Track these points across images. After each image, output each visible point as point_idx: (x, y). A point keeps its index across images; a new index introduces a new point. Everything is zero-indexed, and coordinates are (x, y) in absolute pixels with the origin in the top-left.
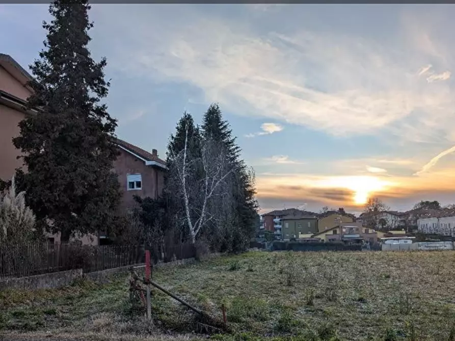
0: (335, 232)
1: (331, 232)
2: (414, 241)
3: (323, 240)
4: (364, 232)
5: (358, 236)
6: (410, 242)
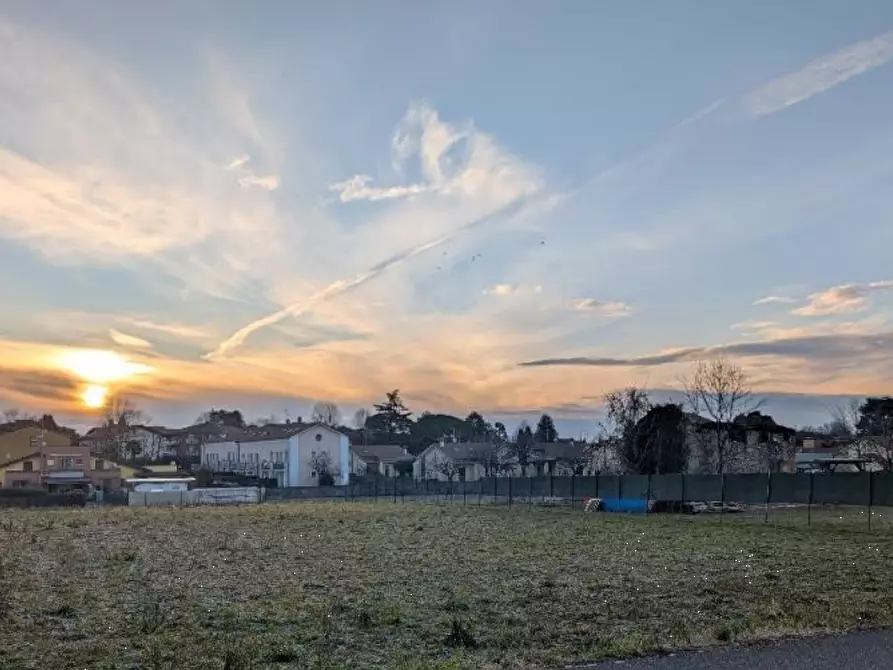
0: (28, 467)
1: (19, 467)
2: (190, 486)
4: (93, 466)
5: (80, 475)
6: (183, 488)
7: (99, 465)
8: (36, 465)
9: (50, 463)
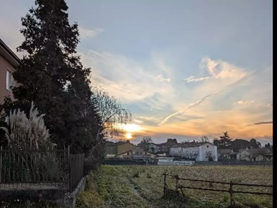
0: (128, 154)
1: (126, 154)
2: (174, 160)
3: (121, 158)
4: (144, 154)
5: (141, 156)
6: (172, 161)
7: (146, 154)
8: (130, 154)
9: (134, 153)
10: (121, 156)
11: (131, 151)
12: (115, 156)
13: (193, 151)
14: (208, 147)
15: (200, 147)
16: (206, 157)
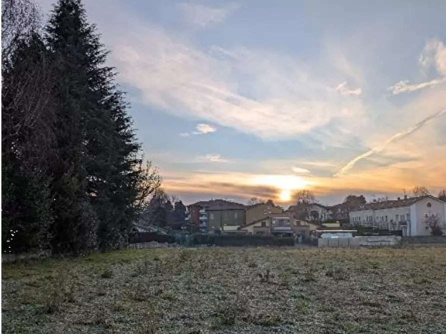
0: (264, 225)
1: (259, 224)
2: (354, 235)
3: (251, 233)
4: (295, 224)
5: (289, 228)
6: (350, 235)
7: (298, 223)
8: (267, 224)
9: (274, 222)
10: (250, 229)
11: (268, 218)
12: (239, 229)
13: (397, 216)
14: (429, 205)
15: (413, 207)
16: (427, 228)
